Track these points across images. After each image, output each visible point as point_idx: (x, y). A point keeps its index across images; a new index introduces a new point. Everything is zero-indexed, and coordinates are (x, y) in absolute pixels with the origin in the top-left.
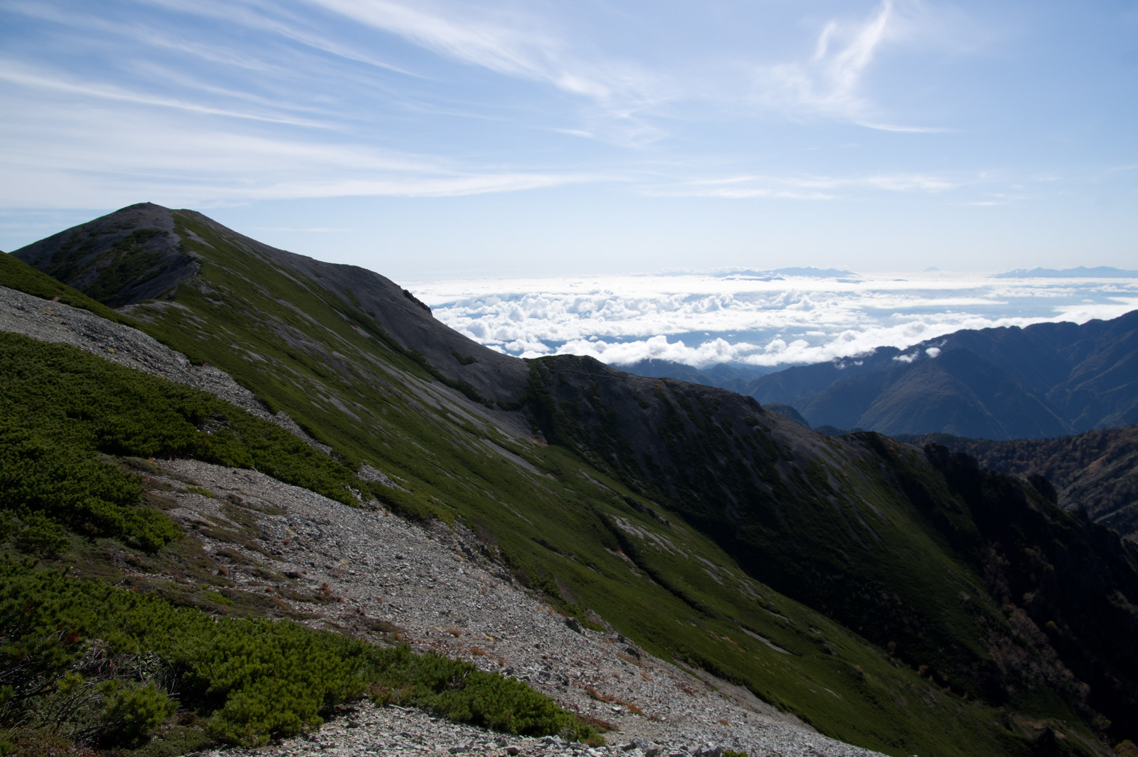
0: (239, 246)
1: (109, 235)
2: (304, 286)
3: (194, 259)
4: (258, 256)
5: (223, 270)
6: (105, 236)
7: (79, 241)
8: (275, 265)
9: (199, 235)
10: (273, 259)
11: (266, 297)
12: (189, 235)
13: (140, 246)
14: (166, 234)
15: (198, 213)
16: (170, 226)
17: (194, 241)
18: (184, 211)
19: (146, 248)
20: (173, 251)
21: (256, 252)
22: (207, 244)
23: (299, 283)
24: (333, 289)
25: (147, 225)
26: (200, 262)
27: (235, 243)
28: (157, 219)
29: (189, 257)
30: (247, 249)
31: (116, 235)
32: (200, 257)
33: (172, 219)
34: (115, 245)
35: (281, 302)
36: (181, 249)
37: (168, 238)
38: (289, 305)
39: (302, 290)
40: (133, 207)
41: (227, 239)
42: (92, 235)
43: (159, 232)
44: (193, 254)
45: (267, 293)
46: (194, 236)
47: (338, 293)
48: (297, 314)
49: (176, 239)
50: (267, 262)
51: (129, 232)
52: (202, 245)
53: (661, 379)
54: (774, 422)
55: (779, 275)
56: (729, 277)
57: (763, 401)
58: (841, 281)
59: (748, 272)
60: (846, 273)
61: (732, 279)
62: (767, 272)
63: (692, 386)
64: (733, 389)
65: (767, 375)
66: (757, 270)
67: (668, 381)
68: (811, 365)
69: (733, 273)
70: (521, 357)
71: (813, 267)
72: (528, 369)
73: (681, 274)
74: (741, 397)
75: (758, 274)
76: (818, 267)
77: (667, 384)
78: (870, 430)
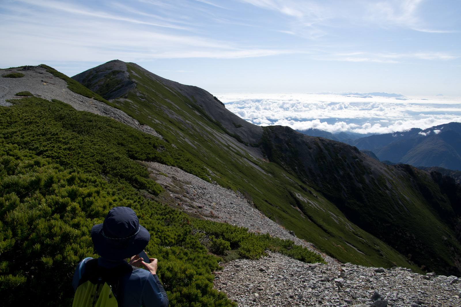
0: (151, 77)
1: (103, 72)
2: (175, 94)
3: (134, 82)
4: (158, 82)
5: (145, 87)
6: (101, 73)
7: (92, 74)
8: (164, 85)
9: (136, 73)
10: (164, 83)
11: (161, 98)
12: (132, 73)
13: (114, 77)
14: (124, 72)
15: (135, 64)
16: (125, 69)
17: (134, 75)
18: (130, 63)
19: (116, 77)
20: (126, 79)
21: (157, 80)
22: (139, 76)
23: (173, 92)
24: (186, 95)
25: (116, 69)
26: (136, 83)
27: (149, 76)
28: (121, 66)
29: (132, 81)
30: (154, 79)
31: (105, 72)
32: (136, 81)
33: (126, 66)
34: (105, 76)
35: (167, 100)
36: (129, 78)
37: (125, 74)
38: (170, 101)
39: (175, 95)
40: (112, 61)
41: (146, 74)
42: (97, 72)
43: (121, 71)
44: (134, 80)
45: (161, 96)
46: (134, 73)
47: (188, 97)
48: (173, 105)
49: (127, 74)
50: (161, 84)
51: (110, 71)
52: (137, 77)
53: (318, 137)
54: (365, 158)
55: (370, 95)
56: (348, 95)
57: (360, 149)
58: (397, 99)
59: (357, 94)
60: (400, 95)
61: (350, 96)
62: (365, 94)
63: (330, 141)
64: (347, 143)
65: (362, 138)
66: (360, 93)
67: (320, 138)
68: (381, 135)
69: (350, 94)
70: (260, 125)
71: (386, 93)
72: (263, 131)
73: (328, 93)
74: (351, 147)
75: (361, 95)
76: (387, 93)
77: (320, 140)
78: (406, 164)
